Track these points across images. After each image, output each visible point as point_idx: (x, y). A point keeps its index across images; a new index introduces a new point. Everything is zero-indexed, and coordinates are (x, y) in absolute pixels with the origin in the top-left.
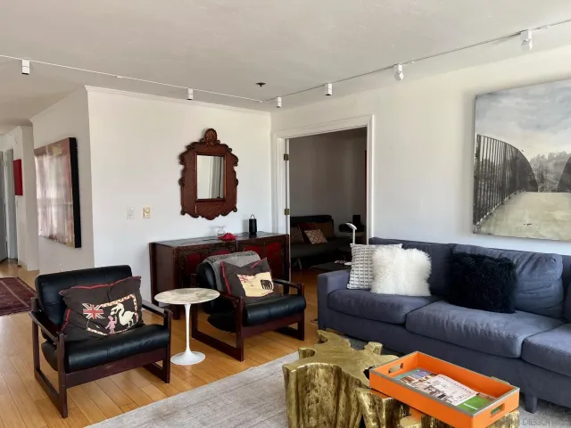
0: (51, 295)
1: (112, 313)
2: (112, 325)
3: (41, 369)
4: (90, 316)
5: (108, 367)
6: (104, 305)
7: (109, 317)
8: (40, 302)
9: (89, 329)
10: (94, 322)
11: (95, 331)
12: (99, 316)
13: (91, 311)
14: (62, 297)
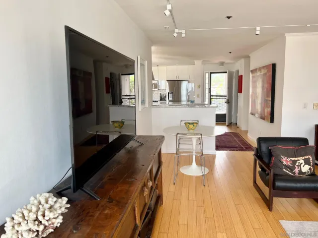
0: (264, 148)
1: (297, 164)
2: (297, 170)
3: (257, 182)
4: (285, 163)
5: (295, 193)
6: (293, 159)
7: (296, 166)
8: (259, 151)
9: (284, 170)
10: (287, 167)
11: (288, 172)
12: (290, 164)
13: (286, 161)
14: (270, 150)
